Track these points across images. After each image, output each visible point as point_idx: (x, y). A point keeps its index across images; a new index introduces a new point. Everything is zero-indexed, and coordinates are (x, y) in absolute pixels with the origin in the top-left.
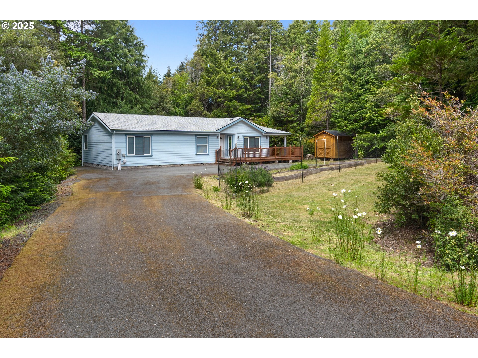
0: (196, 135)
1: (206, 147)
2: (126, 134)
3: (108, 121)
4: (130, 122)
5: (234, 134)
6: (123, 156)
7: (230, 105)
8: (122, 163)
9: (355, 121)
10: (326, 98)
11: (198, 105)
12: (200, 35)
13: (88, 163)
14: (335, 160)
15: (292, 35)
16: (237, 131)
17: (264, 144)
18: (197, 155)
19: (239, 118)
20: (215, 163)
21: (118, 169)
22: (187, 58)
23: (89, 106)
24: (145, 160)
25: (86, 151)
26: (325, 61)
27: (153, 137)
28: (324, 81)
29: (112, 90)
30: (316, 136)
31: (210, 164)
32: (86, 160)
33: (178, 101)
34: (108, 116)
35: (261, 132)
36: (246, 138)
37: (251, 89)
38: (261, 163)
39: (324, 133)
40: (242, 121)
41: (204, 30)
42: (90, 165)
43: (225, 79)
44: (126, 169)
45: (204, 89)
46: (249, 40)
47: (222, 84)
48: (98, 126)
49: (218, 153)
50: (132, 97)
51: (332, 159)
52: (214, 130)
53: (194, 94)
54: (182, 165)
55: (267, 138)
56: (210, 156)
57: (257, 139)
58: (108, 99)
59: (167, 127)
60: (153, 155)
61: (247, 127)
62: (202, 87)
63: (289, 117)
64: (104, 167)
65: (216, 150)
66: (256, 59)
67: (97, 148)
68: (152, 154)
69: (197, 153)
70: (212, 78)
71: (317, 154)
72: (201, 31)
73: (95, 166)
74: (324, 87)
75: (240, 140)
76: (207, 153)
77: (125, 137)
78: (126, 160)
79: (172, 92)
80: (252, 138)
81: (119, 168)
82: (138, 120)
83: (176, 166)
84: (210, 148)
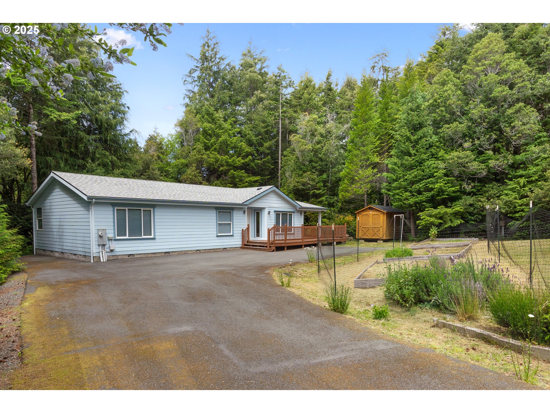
0: (216, 208)
1: (229, 226)
2: (113, 205)
3: (80, 184)
4: (116, 187)
5: (264, 208)
6: (110, 240)
7: (236, 175)
8: (108, 250)
9: (419, 192)
10: (367, 166)
11: (195, 174)
12: (188, 92)
13: (44, 250)
14: (385, 241)
15: (306, 96)
16: (267, 204)
17: (298, 221)
18: (217, 236)
19: (271, 186)
20: (241, 248)
21: (102, 261)
22: (157, 130)
23: (42, 168)
24: (144, 245)
25: (40, 232)
26: (365, 121)
27: (156, 210)
28: (364, 146)
29: (76, 147)
30: (358, 212)
31: (234, 249)
32: (41, 245)
33: (166, 169)
34: (78, 178)
35: (294, 207)
36: (278, 214)
37: (259, 157)
38: (303, 246)
39: (370, 208)
40: (274, 191)
41: (193, 86)
42: (48, 253)
43: (229, 143)
44: (114, 259)
45: (202, 155)
46: (254, 99)
47: (223, 149)
48: (61, 193)
49: (245, 233)
50: (108, 158)
51: (382, 240)
52: (241, 202)
53: (189, 161)
54: (198, 252)
55: (301, 214)
56: (235, 237)
57: (291, 215)
58: (71, 160)
59: (174, 195)
60: (157, 237)
61: (279, 199)
62: (199, 151)
63: (317, 189)
64: (74, 257)
65: (243, 230)
66: (264, 122)
67: (62, 227)
68: (154, 235)
69: (219, 234)
70: (212, 141)
71: (360, 234)
72: (190, 87)
73: (57, 255)
74: (365, 153)
75: (271, 216)
76: (231, 234)
77: (111, 208)
78: (114, 245)
79: (159, 157)
80: (285, 214)
81: (104, 258)
82: (128, 185)
83: (189, 252)
84: (234, 226)
